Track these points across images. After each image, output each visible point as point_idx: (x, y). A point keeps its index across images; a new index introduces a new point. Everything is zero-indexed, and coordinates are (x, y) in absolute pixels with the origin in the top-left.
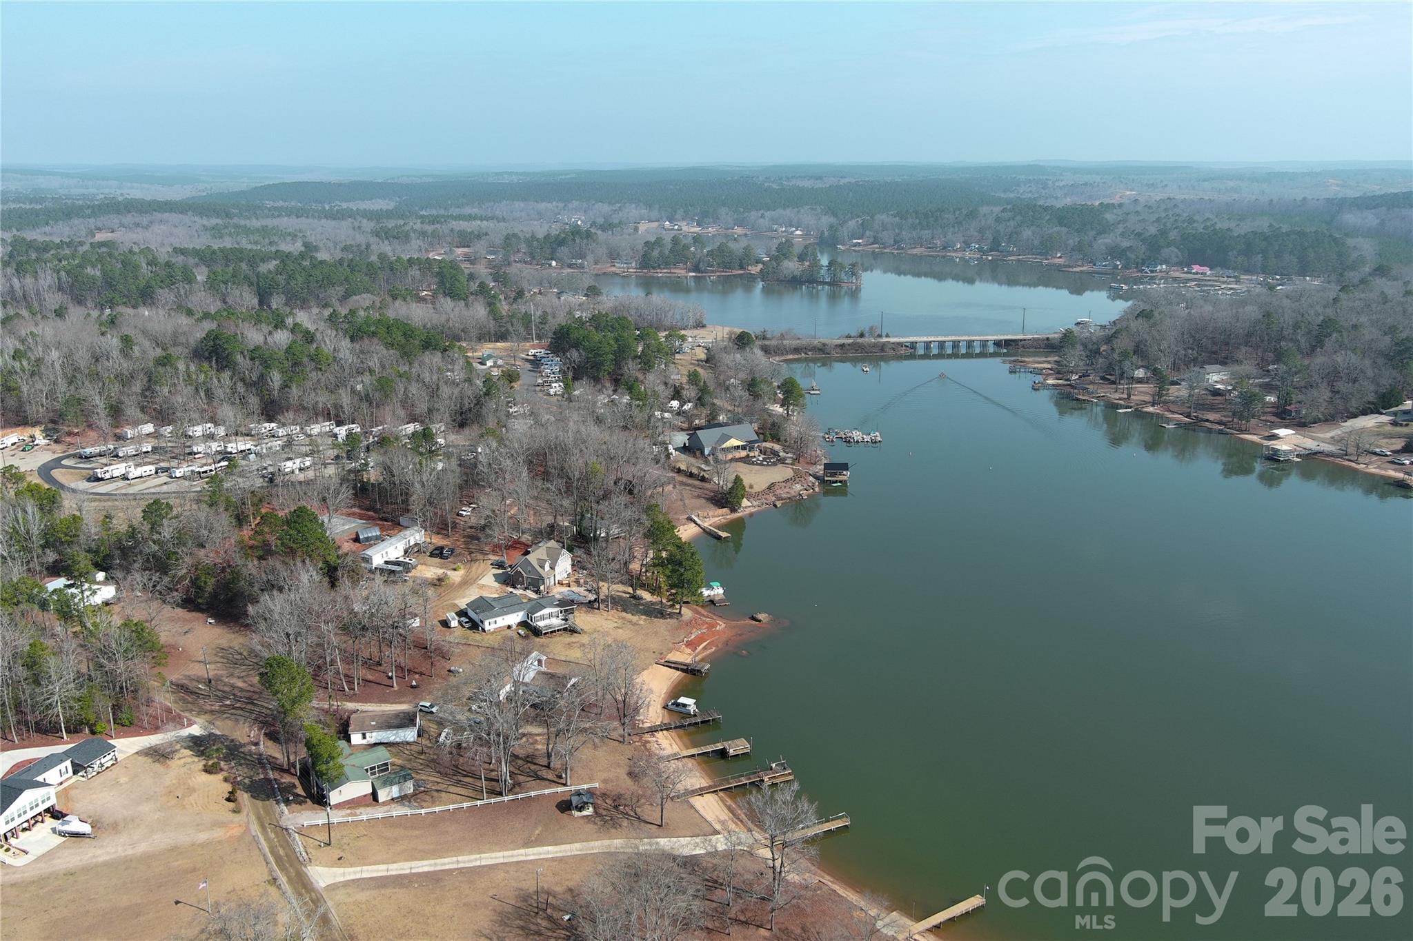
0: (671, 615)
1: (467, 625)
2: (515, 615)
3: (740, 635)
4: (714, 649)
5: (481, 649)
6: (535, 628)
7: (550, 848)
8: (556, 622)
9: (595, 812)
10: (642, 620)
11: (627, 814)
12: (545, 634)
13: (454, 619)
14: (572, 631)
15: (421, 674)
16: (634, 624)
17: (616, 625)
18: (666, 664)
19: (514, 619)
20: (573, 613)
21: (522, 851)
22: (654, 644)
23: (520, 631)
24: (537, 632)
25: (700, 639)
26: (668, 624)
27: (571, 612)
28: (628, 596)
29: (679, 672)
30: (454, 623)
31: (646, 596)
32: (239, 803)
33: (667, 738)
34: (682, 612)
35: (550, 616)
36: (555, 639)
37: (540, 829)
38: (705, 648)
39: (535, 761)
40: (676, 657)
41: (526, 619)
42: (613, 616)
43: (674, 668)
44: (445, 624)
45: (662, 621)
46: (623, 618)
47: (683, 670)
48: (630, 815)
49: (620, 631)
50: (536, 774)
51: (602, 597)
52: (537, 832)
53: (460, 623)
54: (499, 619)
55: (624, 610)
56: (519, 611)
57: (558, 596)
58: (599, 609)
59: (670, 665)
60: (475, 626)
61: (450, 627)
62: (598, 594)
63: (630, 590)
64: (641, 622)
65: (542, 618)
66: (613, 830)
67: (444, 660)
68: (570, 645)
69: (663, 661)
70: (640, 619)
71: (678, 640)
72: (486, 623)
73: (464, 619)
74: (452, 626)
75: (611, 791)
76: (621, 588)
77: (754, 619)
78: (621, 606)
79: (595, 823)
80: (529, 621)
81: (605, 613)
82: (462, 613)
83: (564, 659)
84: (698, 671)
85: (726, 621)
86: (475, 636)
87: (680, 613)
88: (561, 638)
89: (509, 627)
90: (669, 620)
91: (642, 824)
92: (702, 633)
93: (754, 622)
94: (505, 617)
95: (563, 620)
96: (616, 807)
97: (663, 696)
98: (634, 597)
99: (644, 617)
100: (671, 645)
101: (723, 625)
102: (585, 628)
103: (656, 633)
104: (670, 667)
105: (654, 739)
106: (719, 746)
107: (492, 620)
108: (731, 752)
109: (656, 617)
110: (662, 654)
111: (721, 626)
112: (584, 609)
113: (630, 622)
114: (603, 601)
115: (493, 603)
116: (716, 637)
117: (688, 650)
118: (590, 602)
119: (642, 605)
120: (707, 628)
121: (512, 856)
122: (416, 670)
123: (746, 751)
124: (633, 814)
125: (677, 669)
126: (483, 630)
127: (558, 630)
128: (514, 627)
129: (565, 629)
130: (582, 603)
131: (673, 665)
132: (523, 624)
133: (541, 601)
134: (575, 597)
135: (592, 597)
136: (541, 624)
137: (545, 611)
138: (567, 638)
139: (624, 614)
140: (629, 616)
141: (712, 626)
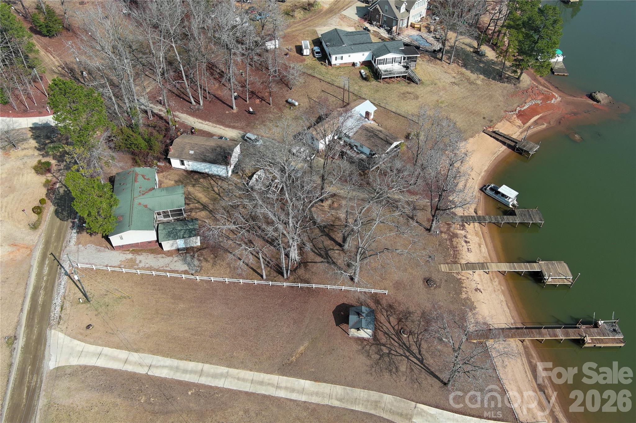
0: (509, 79)
1: (317, 56)
2: (361, 54)
3: (575, 114)
4: (544, 126)
5: (322, 82)
6: (376, 70)
7: (307, 384)
8: (397, 68)
9: (375, 336)
10: (479, 79)
11: (409, 350)
12: (383, 78)
13: (307, 48)
14: (410, 79)
15: (262, 99)
16: (471, 83)
17: (453, 80)
18: (494, 135)
19: (360, 57)
20: (415, 61)
21: (275, 378)
22: (486, 109)
23: (362, 71)
24: (376, 75)
25: (533, 111)
26: (505, 88)
27: (414, 60)
28: (472, 50)
29: (504, 147)
30: (306, 52)
31: (490, 54)
32: (42, 218)
33: (477, 234)
34: (521, 78)
35: (393, 60)
36: (391, 86)
37: (306, 344)
38: (536, 123)
39: (331, 234)
40: (504, 128)
41: (370, 59)
42: (453, 70)
43: (501, 141)
44: (299, 50)
45: (500, 84)
46: (462, 74)
47: (509, 146)
48: (412, 353)
49: (456, 87)
50: (327, 254)
51: (447, 48)
52: (302, 348)
53: (313, 51)
54: (345, 56)
55: (465, 66)
56: (366, 51)
57: (407, 40)
58: (441, 60)
59: (496, 136)
60: (324, 57)
61: (302, 54)
62: (444, 44)
63: (475, 44)
64: (479, 82)
65: (385, 62)
66: (387, 375)
67: (287, 88)
68: (404, 96)
69: (491, 130)
70: (478, 78)
71: (510, 108)
72: (333, 57)
73: (317, 49)
74: (305, 53)
75: (400, 304)
76: (468, 40)
77: (591, 97)
78: (463, 60)
79: (369, 356)
80: (373, 62)
81: (446, 65)
82: (317, 42)
83: (394, 110)
84: (525, 151)
85: (562, 94)
86: (322, 68)
87: (518, 79)
88: (398, 86)
89: (354, 64)
90: (506, 84)
91: (424, 374)
92: (536, 104)
93: (591, 102)
94: (352, 55)
95: (404, 66)
96: (398, 333)
97: (483, 174)
98: (477, 52)
99: (482, 76)
100: (503, 113)
101: (559, 99)
102: (423, 78)
103: (491, 97)
104: (497, 140)
105: (463, 232)
106: (535, 267)
107: (339, 56)
108: (549, 280)
109: (494, 79)
110: (491, 121)
111: (557, 99)
112: (427, 57)
113: (468, 79)
114: (448, 52)
115: (344, 38)
116: (549, 112)
117: (519, 122)
118: (435, 51)
119: (483, 62)
120: (542, 99)
121: (261, 383)
122: (259, 94)
123: (567, 283)
124: (416, 351)
125: (504, 143)
126: (330, 63)
127: (397, 77)
128: (358, 65)
129: (404, 77)
130: (427, 51)
131: (500, 138)
132: (368, 64)
133: (389, 44)
134: (423, 45)
135: (437, 46)
136: (382, 67)
137: (389, 56)
138: (404, 87)
139: (464, 70)
140: (468, 73)
141: (548, 98)
